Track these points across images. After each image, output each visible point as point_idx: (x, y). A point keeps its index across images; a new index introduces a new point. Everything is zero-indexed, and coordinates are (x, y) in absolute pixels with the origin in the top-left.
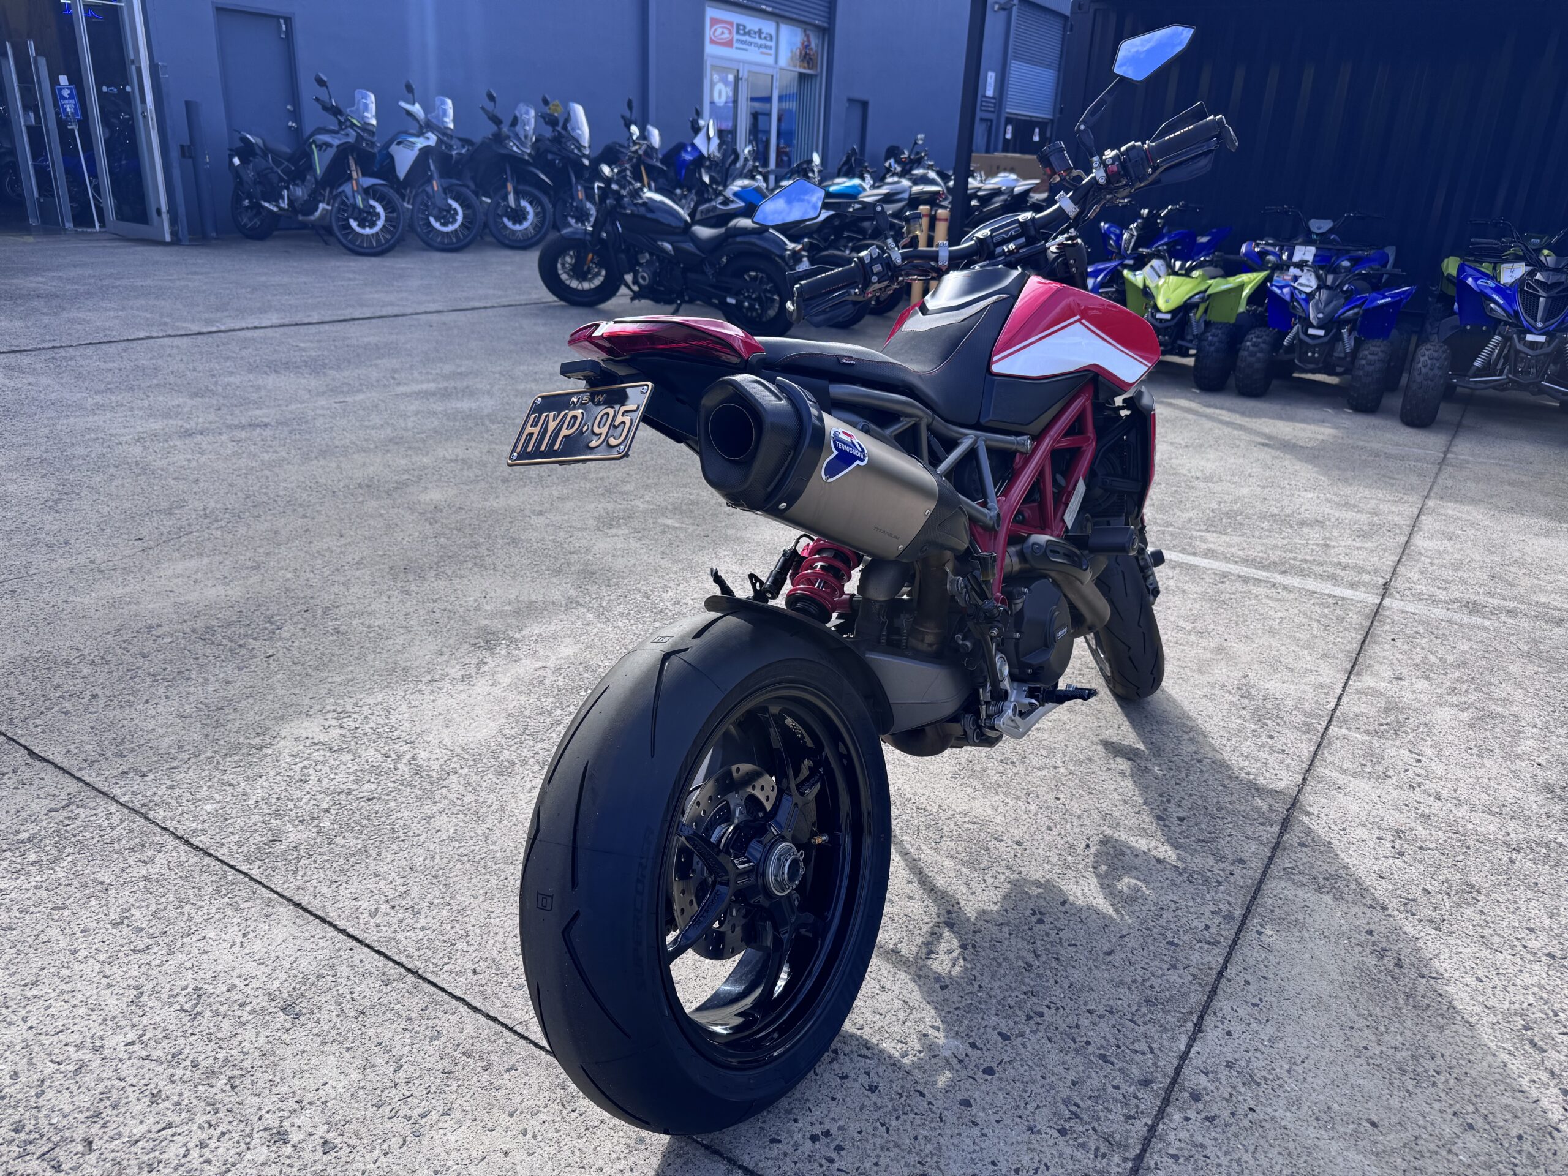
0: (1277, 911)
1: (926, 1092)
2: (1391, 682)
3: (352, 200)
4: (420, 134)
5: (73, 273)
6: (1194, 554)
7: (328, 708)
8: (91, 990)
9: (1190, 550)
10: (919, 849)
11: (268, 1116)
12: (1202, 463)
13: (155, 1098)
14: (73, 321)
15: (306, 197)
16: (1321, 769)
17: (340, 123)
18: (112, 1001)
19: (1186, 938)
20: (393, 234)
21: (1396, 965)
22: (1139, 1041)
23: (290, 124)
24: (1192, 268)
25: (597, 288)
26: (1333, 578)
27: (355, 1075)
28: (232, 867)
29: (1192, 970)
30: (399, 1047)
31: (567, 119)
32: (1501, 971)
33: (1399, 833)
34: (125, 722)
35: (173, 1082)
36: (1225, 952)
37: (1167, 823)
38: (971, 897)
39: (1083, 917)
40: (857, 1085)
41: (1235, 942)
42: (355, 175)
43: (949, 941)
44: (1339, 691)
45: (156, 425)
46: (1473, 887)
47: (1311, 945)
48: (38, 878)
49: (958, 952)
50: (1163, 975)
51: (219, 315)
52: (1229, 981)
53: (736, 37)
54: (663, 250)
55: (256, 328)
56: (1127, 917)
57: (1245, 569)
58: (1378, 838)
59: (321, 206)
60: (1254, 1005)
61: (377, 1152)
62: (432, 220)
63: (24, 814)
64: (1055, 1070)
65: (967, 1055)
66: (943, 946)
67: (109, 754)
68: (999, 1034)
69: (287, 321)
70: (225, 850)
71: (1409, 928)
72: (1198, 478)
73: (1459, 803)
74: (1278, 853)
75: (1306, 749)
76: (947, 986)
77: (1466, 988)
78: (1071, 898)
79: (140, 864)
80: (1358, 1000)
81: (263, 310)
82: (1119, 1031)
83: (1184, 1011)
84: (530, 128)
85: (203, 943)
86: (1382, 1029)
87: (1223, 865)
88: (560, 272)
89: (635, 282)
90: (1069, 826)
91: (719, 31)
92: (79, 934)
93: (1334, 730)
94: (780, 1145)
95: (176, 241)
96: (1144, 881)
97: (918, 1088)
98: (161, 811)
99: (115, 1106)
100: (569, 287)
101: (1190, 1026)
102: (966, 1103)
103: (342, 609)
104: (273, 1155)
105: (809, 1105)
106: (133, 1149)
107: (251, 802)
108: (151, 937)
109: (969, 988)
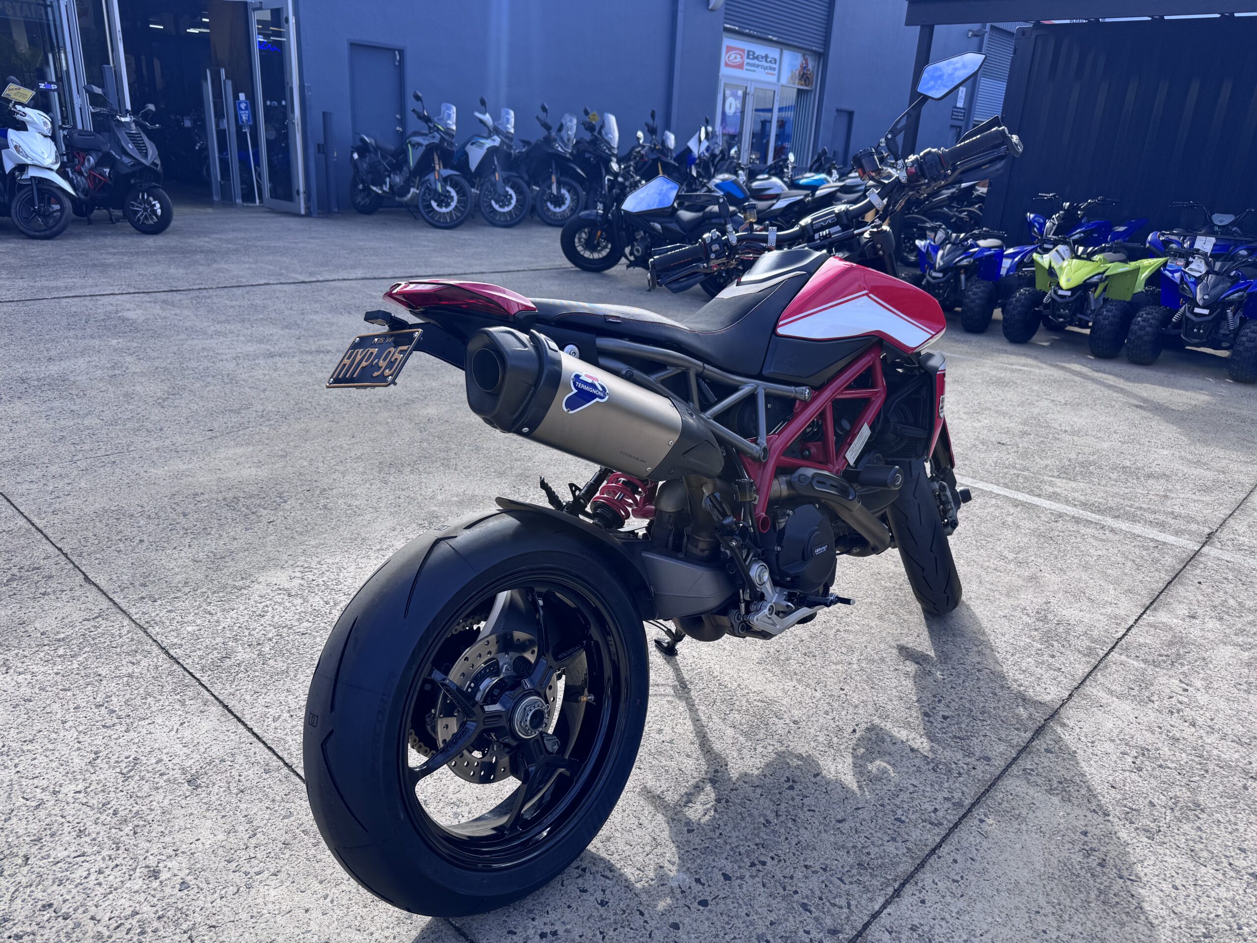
0: (1005, 804)
1: (646, 912)
2: (1184, 620)
3: (433, 187)
4: (489, 137)
5: (230, 236)
6: (1039, 496)
7: (299, 563)
8: (65, 751)
9: (1037, 492)
10: (710, 717)
11: (151, 857)
12: (1075, 419)
13: (81, 833)
14: (218, 270)
15: (402, 183)
16: (1088, 689)
17: (430, 128)
18: (76, 760)
19: (913, 817)
20: (462, 213)
21: (1099, 864)
22: (841, 896)
23: (398, 128)
24: (1094, 253)
25: (604, 257)
26: (1162, 526)
27: (221, 836)
28: (190, 674)
29: (909, 844)
30: (259, 820)
31: (602, 127)
32: (1200, 882)
33: (1144, 751)
34: (156, 562)
35: (96, 824)
36: (943, 833)
37: (931, 719)
38: (739, 761)
39: (829, 788)
40: (592, 899)
41: (956, 825)
42: (437, 167)
43: (709, 794)
44: (1131, 623)
45: (251, 348)
46: (1199, 806)
47: (1025, 837)
48: (60, 667)
49: (712, 804)
50: (882, 845)
51: (322, 269)
52: (939, 857)
53: (746, 61)
54: (654, 229)
55: (344, 280)
56: (867, 793)
57: (1081, 512)
58: (1122, 753)
59: (412, 190)
60: (954, 881)
61: (216, 895)
62: (493, 203)
63: (66, 621)
64: (760, 910)
65: (690, 888)
66: (702, 797)
67: (137, 584)
68: (723, 874)
69: (368, 276)
70: (190, 661)
71: (1123, 835)
72: (1066, 431)
73: (1212, 730)
74: (1024, 755)
75: (1082, 669)
76: (693, 830)
77: (1161, 894)
78: (824, 772)
79: (129, 665)
80: (1052, 889)
81: (353, 267)
82: (826, 886)
83: (889, 877)
84: (572, 133)
85: (152, 726)
86: (1066, 917)
87: (968, 760)
88: (577, 245)
89: (631, 253)
90: (844, 712)
91: (733, 56)
92: (72, 710)
93: (1114, 655)
94: (514, 937)
95: (308, 214)
96: (894, 765)
97: (640, 908)
98: (157, 628)
99: (52, 835)
100: (583, 256)
101: (890, 891)
102: (675, 926)
103: (334, 491)
104: (145, 887)
105: (549, 908)
106: (54, 868)
107: (220, 628)
108: (119, 718)
109: (711, 834)
